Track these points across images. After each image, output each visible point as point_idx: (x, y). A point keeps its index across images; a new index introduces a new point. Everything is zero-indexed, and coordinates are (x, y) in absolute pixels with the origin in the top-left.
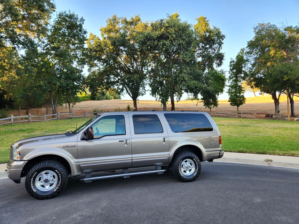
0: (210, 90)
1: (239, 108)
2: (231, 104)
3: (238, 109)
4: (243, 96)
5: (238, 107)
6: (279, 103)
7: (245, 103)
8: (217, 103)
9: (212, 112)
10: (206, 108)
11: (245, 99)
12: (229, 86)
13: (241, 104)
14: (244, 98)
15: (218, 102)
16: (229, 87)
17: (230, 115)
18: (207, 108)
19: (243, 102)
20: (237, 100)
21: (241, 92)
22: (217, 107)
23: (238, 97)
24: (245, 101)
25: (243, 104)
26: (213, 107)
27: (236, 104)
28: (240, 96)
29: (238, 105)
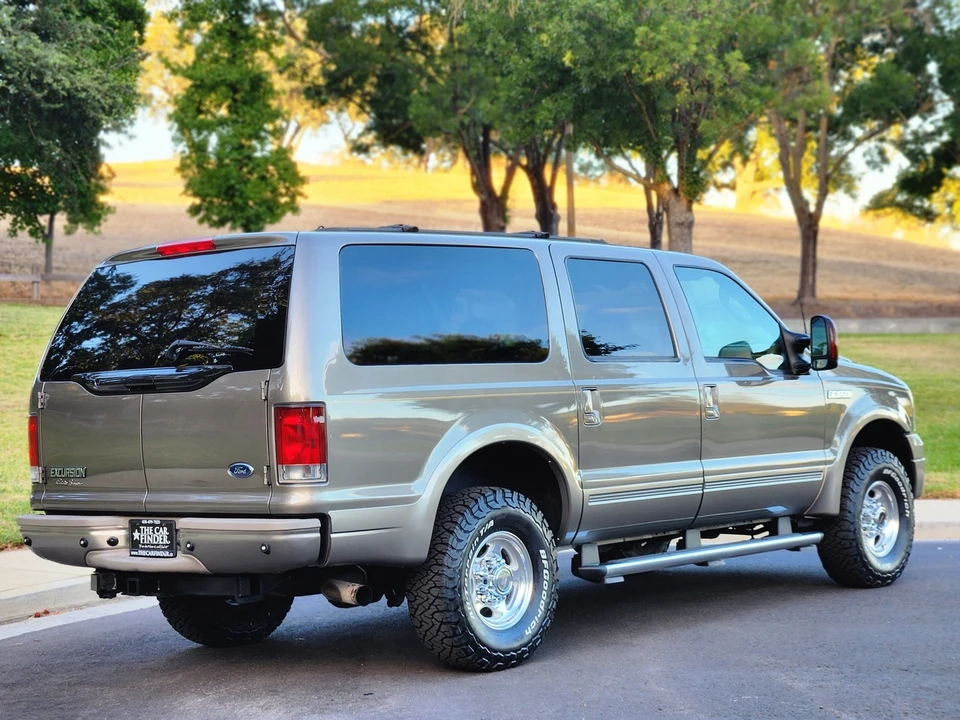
0: (93, 93)
2: (194, 210)
4: (282, 155)
7: (296, 210)
8: (102, 199)
9: (54, 272)
10: (13, 233)
11: (303, 181)
12: (189, 72)
13: (273, 211)
14: (291, 176)
15: (104, 190)
16: (188, 83)
18: (24, 235)
19: (286, 203)
20: (249, 186)
21: (269, 127)
22: (96, 229)
23: (258, 165)
24: (301, 194)
25: (284, 213)
26: (69, 232)
27: (242, 217)
28: (265, 153)
29: (257, 224)
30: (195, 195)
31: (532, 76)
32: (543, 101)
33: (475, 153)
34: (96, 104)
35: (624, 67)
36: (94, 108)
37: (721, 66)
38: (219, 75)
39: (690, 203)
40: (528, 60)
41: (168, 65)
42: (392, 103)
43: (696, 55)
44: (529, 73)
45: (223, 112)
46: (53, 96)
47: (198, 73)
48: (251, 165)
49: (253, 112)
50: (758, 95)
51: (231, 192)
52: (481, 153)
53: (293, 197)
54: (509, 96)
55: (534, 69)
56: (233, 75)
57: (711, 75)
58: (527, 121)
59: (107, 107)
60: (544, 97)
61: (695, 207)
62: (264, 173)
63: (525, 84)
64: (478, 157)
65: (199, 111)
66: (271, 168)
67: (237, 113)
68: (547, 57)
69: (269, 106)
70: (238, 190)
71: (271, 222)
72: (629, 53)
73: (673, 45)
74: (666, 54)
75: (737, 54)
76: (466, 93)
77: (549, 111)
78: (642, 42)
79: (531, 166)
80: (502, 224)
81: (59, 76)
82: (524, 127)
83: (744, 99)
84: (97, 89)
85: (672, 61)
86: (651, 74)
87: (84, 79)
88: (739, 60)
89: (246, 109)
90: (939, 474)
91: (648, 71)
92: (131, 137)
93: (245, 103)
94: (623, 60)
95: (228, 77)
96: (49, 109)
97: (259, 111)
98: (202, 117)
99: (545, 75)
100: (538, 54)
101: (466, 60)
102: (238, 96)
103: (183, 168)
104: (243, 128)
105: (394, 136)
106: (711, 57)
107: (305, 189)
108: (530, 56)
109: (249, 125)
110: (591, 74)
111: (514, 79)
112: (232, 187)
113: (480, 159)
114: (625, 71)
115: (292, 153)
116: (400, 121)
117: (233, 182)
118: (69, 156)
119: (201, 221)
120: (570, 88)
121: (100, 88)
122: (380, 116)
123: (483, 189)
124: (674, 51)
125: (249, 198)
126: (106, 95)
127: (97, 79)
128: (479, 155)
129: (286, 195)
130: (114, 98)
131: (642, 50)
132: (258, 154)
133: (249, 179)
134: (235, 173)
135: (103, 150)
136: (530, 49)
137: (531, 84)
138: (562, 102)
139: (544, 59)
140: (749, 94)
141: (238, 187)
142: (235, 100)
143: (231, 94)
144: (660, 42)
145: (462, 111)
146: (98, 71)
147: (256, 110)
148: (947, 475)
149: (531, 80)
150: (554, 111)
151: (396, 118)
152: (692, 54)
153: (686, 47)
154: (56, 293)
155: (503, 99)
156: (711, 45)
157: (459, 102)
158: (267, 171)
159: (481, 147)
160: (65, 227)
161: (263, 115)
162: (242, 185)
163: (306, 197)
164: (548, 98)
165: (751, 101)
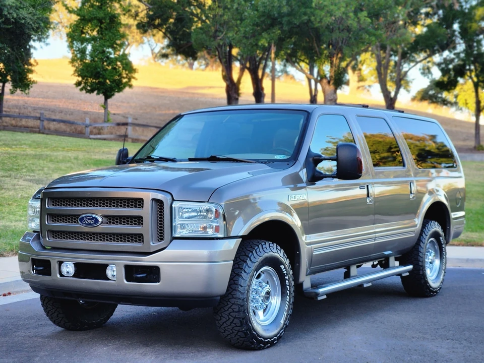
0: (28, 20)
1: (109, 101)
2: (78, 84)
3: (105, 106)
4: (124, 58)
5: (106, 98)
6: (238, 94)
7: (130, 86)
8: (30, 76)
9: (4, 113)
11: (135, 71)
12: (78, 12)
13: (119, 86)
14: (129, 67)
15: (31, 71)
16: (79, 17)
17: (88, 130)
19: (126, 82)
20: (107, 72)
21: (118, 42)
22: (27, 91)
23: (112, 62)
24: (134, 78)
25: (125, 87)
26: (12, 93)
27: (103, 88)
28: (116, 55)
29: (111, 92)
30: (79, 76)
31: (257, 20)
32: (263, 34)
33: (225, 60)
34: (30, 26)
35: (306, 17)
36: (28, 29)
37: (356, 19)
38: (93, 15)
39: (336, 89)
40: (256, 12)
41: (67, 8)
42: (181, 33)
43: (344, 13)
44: (256, 19)
45: (95, 33)
46: (7, 21)
47: (82, 13)
48: (108, 62)
49: (110, 34)
50: (374, 35)
51: (98, 75)
52: (228, 60)
53: (130, 80)
54: (245, 31)
55: (259, 17)
56: (101, 15)
57: (351, 24)
58: (254, 44)
59: (35, 28)
60: (263, 32)
61: (339, 91)
62: (115, 66)
63: (254, 25)
64: (226, 62)
65: (82, 33)
66: (119, 63)
67: (102, 34)
68: (266, 11)
69: (119, 31)
70: (101, 74)
71: (118, 92)
72: (308, 11)
73: (332, 7)
74: (328, 12)
75: (365, 13)
76: (221, 29)
77: (266, 39)
78: (316, 5)
79: (251, 68)
80: (237, 97)
81: (11, 11)
82: (252, 47)
83: (367, 37)
84: (30, 19)
85: (331, 15)
86: (320, 22)
87: (24, 13)
88: (365, 16)
89: (107, 32)
90: (473, 234)
91: (318, 20)
92: (47, 44)
93: (106, 29)
94: (305, 14)
95: (98, 15)
96: (4, 28)
97: (114, 34)
98: (84, 35)
99: (264, 21)
100: (261, 9)
101: (222, 11)
102: (103, 26)
103: (73, 61)
104: (105, 42)
105: (181, 50)
106: (351, 15)
107: (136, 75)
108: (257, 10)
109: (108, 41)
110: (289, 20)
111: (248, 21)
112: (98, 73)
113: (227, 63)
114: (306, 19)
115: (129, 56)
116: (185, 42)
117: (99, 70)
118: (14, 53)
119: (81, 90)
120: (277, 27)
121: (32, 18)
122: (175, 39)
123: (228, 78)
124: (332, 10)
125: (106, 79)
126: (35, 22)
127: (30, 13)
128: (226, 60)
129: (126, 78)
130: (39, 23)
131: (315, 9)
132: (112, 56)
133: (107, 69)
134: (100, 65)
135: (32, 51)
136: (257, 7)
137: (257, 25)
138: (272, 35)
139: (264, 12)
140: (370, 34)
141: (101, 72)
142: (101, 28)
143: (99, 24)
144: (325, 6)
145: (219, 38)
146: (31, 9)
147: (112, 33)
148: (477, 234)
149: (257, 23)
150: (268, 39)
151: (183, 41)
152: (342, 12)
153: (339, 9)
154: (5, 124)
155: (242, 32)
156: (351, 8)
157: (218, 33)
158: (117, 65)
159: (228, 57)
160: (10, 90)
161: (115, 36)
162: (104, 72)
163: (136, 79)
164: (265, 32)
165: (371, 38)
